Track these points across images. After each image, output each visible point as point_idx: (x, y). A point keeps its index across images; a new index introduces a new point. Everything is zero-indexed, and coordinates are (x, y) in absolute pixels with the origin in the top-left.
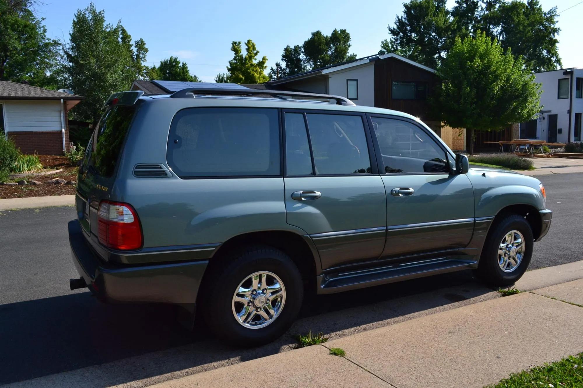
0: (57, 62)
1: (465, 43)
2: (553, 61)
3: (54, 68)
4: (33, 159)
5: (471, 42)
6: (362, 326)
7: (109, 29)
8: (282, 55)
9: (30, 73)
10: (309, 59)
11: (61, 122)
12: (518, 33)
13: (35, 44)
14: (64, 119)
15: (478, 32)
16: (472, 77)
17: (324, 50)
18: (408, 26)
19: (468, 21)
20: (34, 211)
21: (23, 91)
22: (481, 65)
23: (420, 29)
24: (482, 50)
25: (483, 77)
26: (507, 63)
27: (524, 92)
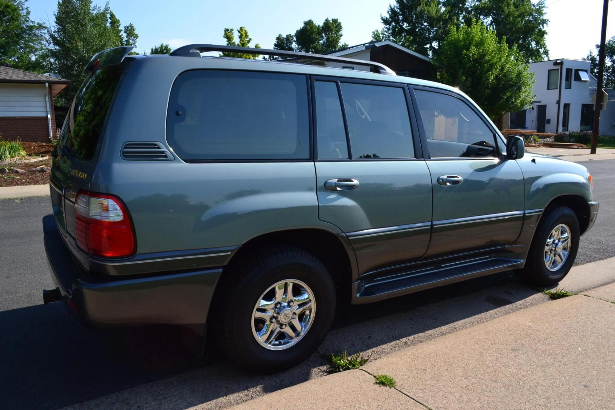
0: (43, 46)
1: (461, 31)
2: (541, 53)
3: (39, 52)
4: (16, 145)
5: (466, 30)
6: (402, 340)
7: (97, 11)
8: (274, 43)
9: (13, 57)
10: (301, 48)
11: (46, 107)
12: (508, 24)
13: (18, 26)
14: (49, 103)
15: (473, 21)
16: (468, 65)
17: (317, 39)
18: (401, 15)
19: (458, 12)
20: (14, 201)
21: (4, 74)
22: (476, 53)
23: (412, 19)
24: (477, 39)
25: (479, 66)
26: (502, 52)
27: (518, 82)
